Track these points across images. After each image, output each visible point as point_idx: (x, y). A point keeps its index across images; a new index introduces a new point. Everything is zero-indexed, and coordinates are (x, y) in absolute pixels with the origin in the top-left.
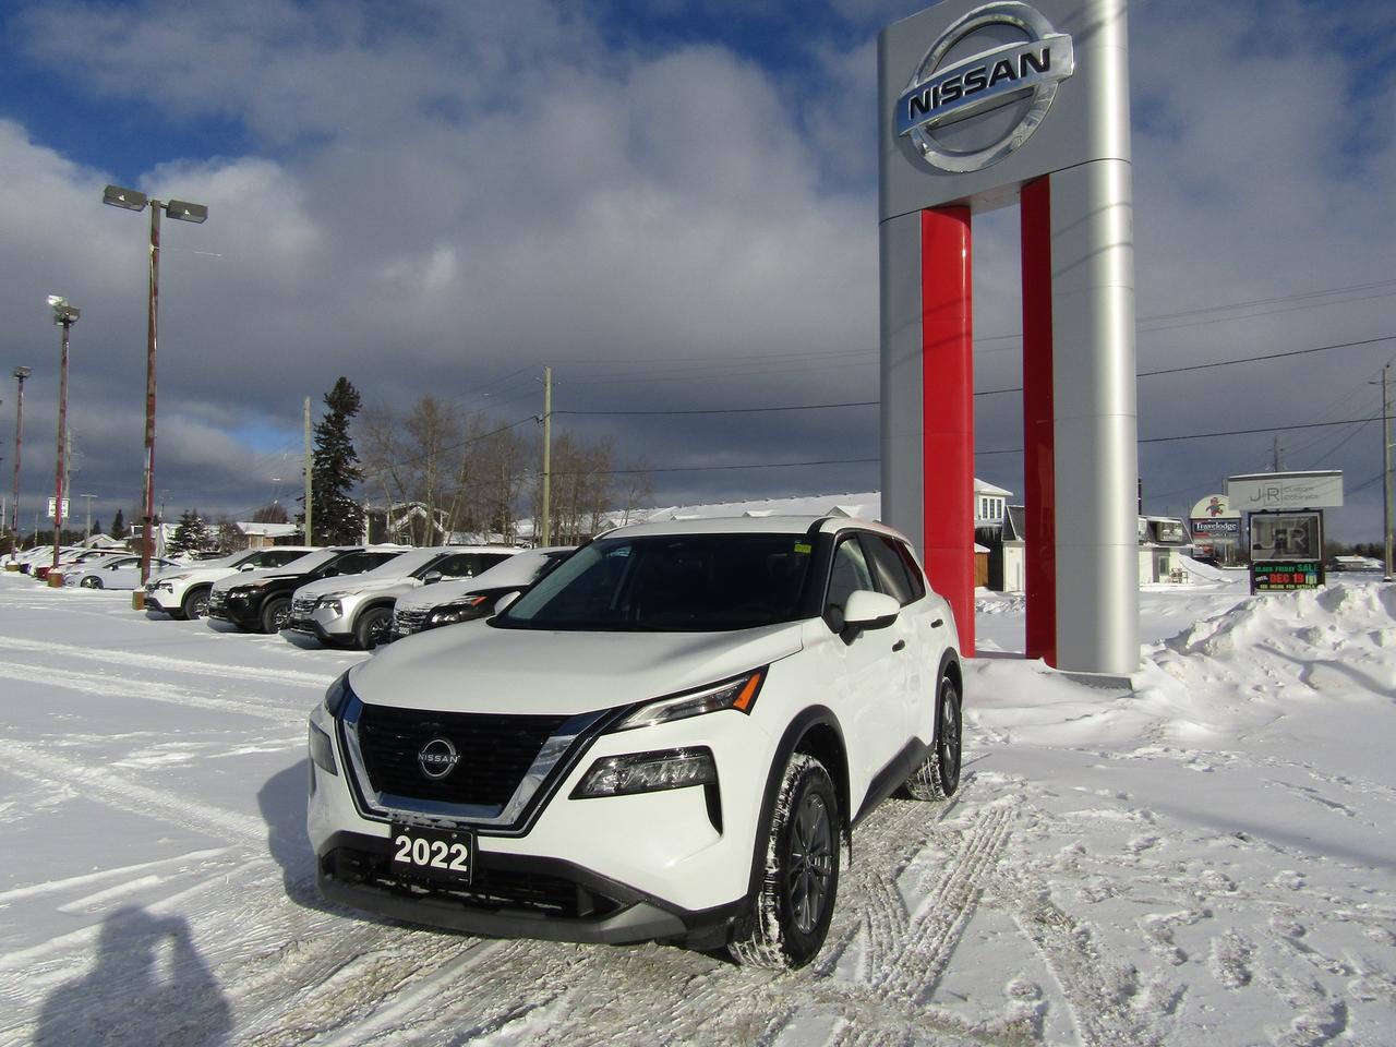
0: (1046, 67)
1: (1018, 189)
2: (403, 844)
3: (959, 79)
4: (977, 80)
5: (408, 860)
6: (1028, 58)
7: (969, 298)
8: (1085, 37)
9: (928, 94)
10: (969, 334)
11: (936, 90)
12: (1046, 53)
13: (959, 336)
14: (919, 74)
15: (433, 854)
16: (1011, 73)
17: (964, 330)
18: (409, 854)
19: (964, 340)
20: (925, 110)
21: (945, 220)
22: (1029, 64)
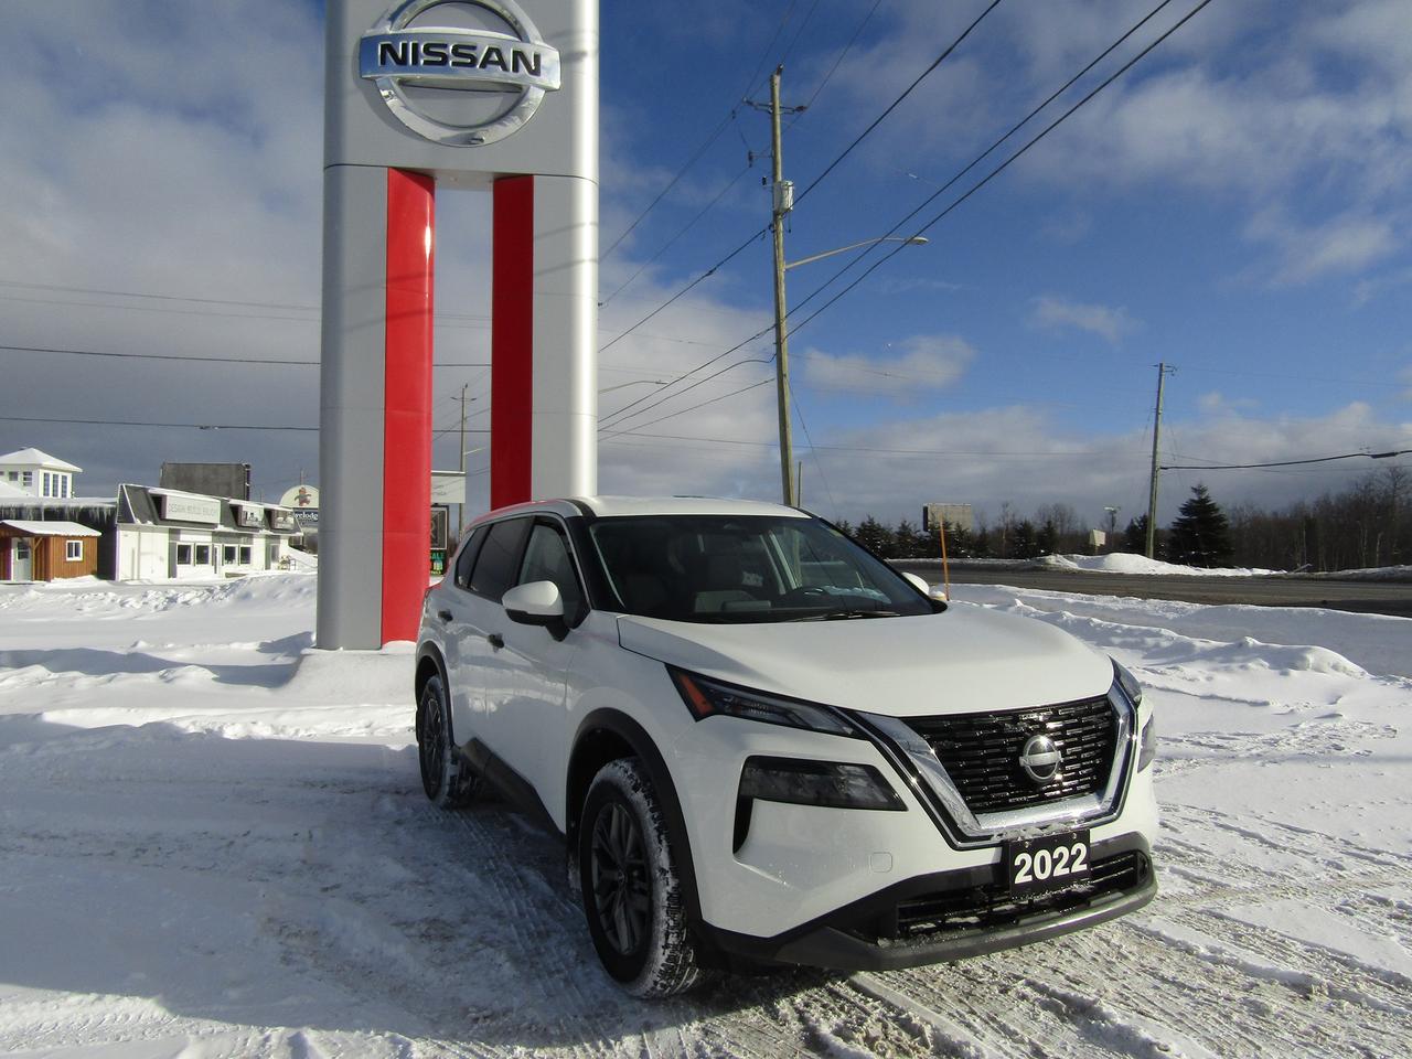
0: (536, 72)
1: (491, 178)
2: (1023, 862)
3: (445, 46)
4: (465, 52)
5: (1030, 878)
6: (518, 55)
7: (431, 275)
8: (570, 59)
9: (405, 47)
10: (431, 311)
11: (416, 47)
12: (537, 58)
13: (421, 312)
14: (393, 18)
15: (1055, 862)
16: (502, 63)
17: (427, 306)
18: (1031, 872)
19: (427, 317)
20: (402, 62)
21: (414, 186)
22: (521, 63)
